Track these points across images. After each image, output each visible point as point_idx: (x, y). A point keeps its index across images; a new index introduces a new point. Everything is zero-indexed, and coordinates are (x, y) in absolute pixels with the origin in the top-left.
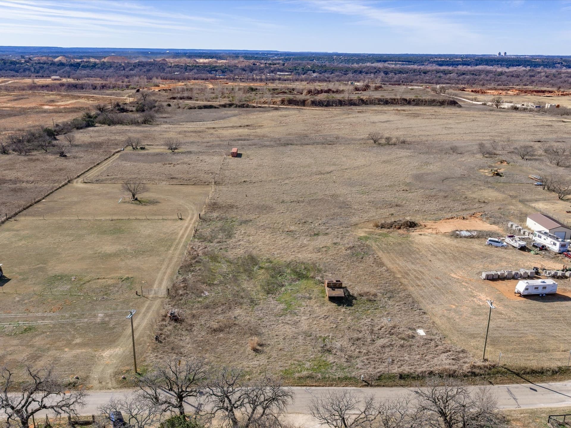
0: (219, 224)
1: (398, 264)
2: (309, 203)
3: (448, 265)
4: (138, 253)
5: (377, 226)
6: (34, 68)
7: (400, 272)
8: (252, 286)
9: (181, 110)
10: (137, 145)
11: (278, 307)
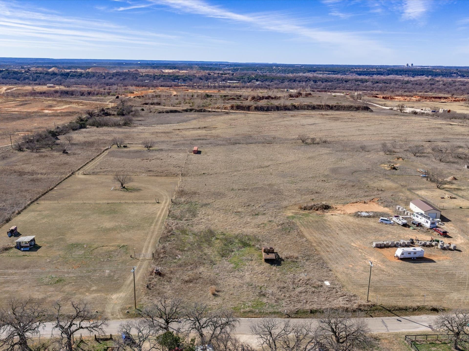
0: (187, 207)
1: (315, 237)
2: (252, 190)
3: (350, 237)
4: (129, 228)
5: (301, 208)
6: (32, 77)
7: (316, 242)
8: (211, 251)
9: (152, 114)
10: (121, 144)
11: (229, 266)
